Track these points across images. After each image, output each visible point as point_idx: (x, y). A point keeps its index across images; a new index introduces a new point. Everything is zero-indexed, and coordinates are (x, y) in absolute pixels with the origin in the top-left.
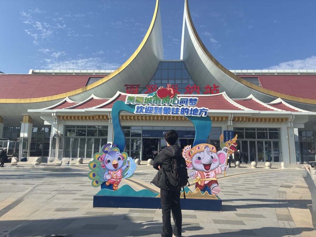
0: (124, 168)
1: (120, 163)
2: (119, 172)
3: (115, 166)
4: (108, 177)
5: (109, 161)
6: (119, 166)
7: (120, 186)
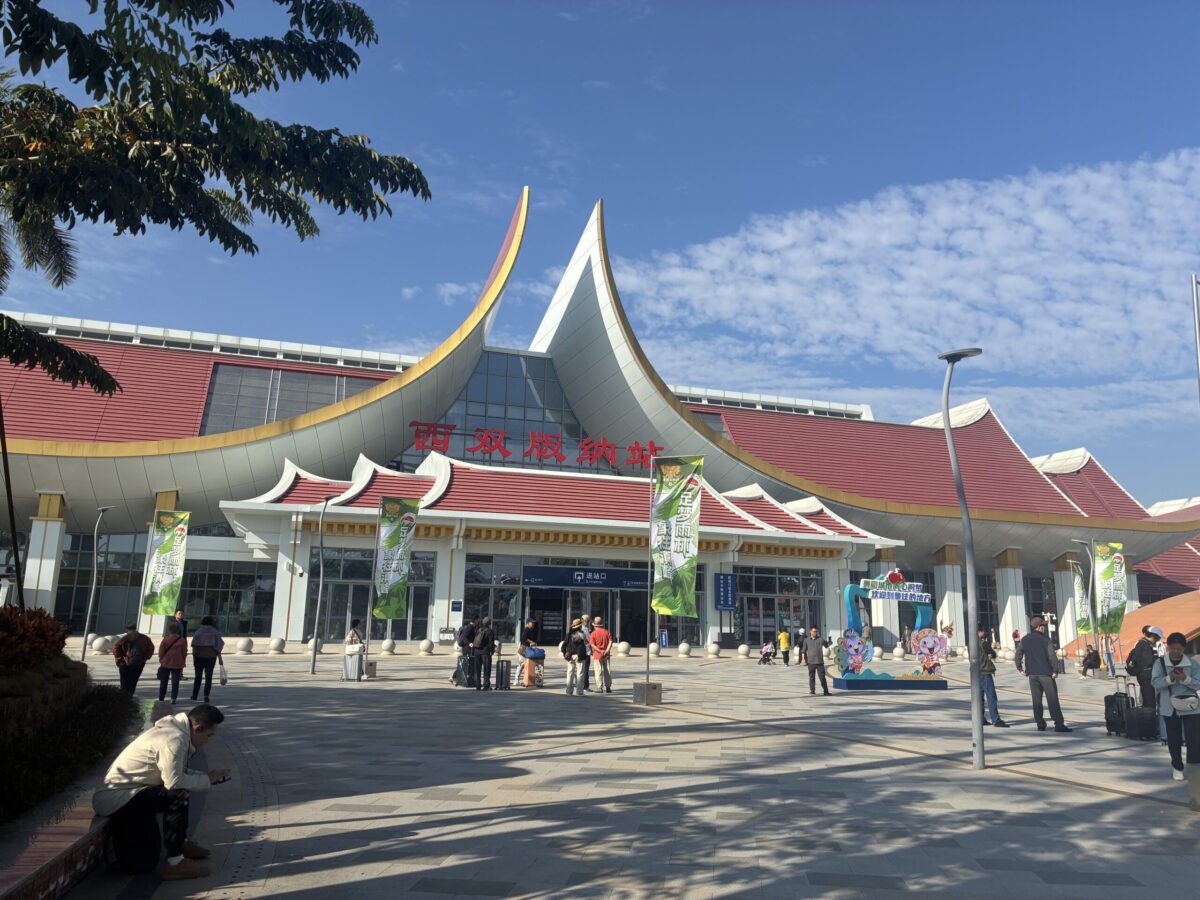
0: (864, 652)
1: (861, 647)
2: (860, 657)
3: (857, 650)
4: (851, 662)
5: (851, 646)
6: (860, 650)
7: (861, 672)
